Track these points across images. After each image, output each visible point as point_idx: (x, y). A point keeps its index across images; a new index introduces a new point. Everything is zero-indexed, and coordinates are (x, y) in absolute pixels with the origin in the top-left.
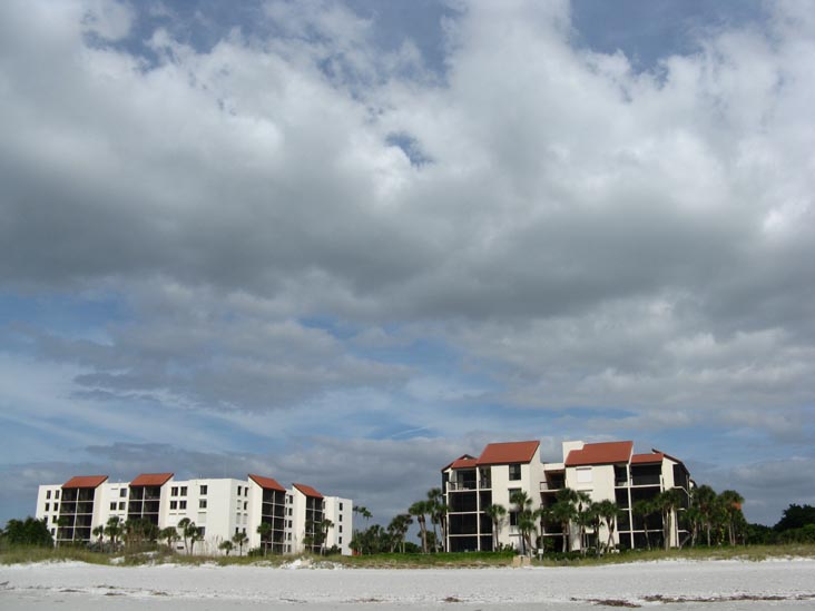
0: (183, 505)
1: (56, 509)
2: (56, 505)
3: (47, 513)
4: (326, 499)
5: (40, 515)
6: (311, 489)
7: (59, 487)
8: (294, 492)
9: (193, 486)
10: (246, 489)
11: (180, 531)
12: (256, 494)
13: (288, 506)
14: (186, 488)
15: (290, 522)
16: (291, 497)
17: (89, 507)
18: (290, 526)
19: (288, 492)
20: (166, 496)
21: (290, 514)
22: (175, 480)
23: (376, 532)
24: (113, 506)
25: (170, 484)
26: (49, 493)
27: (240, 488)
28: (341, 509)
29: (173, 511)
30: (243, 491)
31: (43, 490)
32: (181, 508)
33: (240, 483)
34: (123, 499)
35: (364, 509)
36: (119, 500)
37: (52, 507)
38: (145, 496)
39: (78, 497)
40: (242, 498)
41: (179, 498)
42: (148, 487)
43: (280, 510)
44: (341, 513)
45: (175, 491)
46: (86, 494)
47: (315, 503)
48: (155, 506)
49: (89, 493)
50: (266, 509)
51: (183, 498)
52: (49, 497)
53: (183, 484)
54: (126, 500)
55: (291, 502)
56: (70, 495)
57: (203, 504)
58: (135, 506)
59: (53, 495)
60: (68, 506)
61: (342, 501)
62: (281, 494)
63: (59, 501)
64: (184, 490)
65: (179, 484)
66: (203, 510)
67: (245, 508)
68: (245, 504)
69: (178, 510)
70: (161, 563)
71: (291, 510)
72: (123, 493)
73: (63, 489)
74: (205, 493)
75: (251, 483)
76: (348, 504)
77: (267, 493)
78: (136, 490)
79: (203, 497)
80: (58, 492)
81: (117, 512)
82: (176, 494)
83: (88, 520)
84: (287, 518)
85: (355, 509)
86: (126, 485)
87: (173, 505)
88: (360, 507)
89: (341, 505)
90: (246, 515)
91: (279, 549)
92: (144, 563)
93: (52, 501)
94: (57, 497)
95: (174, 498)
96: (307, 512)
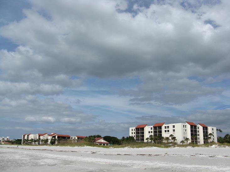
0: (168, 131)
1: (134, 134)
2: (134, 133)
3: (132, 135)
4: (208, 127)
5: (131, 135)
6: (204, 125)
7: (135, 128)
8: (199, 126)
9: (171, 126)
10: (186, 126)
11: (170, 138)
12: (189, 127)
13: (198, 130)
14: (169, 126)
15: (199, 134)
16: (198, 127)
17: (143, 133)
18: (199, 136)
19: (197, 126)
20: (163, 129)
21: (198, 132)
22: (165, 124)
23: (228, 136)
24: (149, 132)
25: (164, 126)
26: (132, 129)
27: (184, 125)
28: (213, 130)
29: (166, 133)
30: (185, 126)
31: (131, 129)
32: (168, 132)
33: (184, 124)
34: (152, 130)
35: (220, 130)
36: (150, 131)
37: (133, 133)
38: (158, 129)
39: (140, 130)
40: (185, 128)
41: (167, 129)
42: (158, 127)
43: (196, 131)
44: (213, 131)
45: (165, 127)
46: (142, 129)
47: (205, 129)
48: (161, 132)
49: (143, 129)
50: (192, 131)
51: (168, 129)
52: (132, 130)
53: (168, 125)
54: (153, 130)
55: (198, 129)
56: (138, 130)
57: (174, 130)
58: (155, 132)
59: (133, 130)
60: (137, 133)
61: (213, 128)
62: (195, 126)
63: (135, 131)
64: (168, 127)
65: (167, 125)
66: (174, 132)
67: (186, 131)
68: (186, 130)
69: (167, 132)
70: (175, 147)
71: (198, 131)
72: (151, 129)
73: (136, 128)
74: (174, 127)
75: (187, 124)
76: (215, 129)
77: (192, 126)
78: (155, 128)
79: (174, 129)
80: (134, 129)
81: (151, 134)
82: (166, 128)
83: (143, 136)
84: (198, 133)
85: (217, 130)
86: (152, 127)
87: (166, 131)
88: (219, 129)
89: (213, 129)
90: (186, 133)
91: (196, 142)
92: (170, 147)
93: (133, 132)
94: (134, 130)
95: (166, 129)
96: (203, 131)
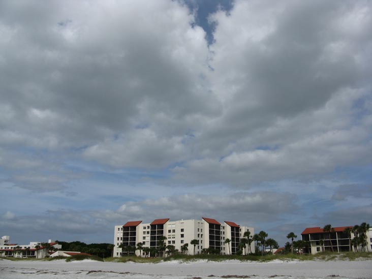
0: (174, 231)
4: (241, 227)
6: (233, 224)
8: (225, 225)
10: (202, 224)
12: (206, 226)
15: (224, 237)
19: (222, 225)
24: (144, 233)
26: (119, 228)
36: (146, 230)
38: (157, 228)
39: (130, 230)
40: (200, 227)
41: (172, 229)
42: (158, 225)
43: (218, 233)
46: (133, 229)
47: (235, 229)
48: (162, 232)
55: (224, 229)
56: (126, 229)
58: (153, 233)
60: (126, 234)
62: (218, 226)
66: (182, 233)
67: (202, 231)
69: (172, 234)
71: (224, 232)
72: (148, 228)
73: (124, 227)
75: (203, 221)
77: (211, 226)
78: (153, 226)
81: (146, 235)
83: (134, 239)
84: (222, 235)
86: (149, 225)
90: (202, 234)
93: (120, 232)
94: (122, 230)
96: (232, 233)
